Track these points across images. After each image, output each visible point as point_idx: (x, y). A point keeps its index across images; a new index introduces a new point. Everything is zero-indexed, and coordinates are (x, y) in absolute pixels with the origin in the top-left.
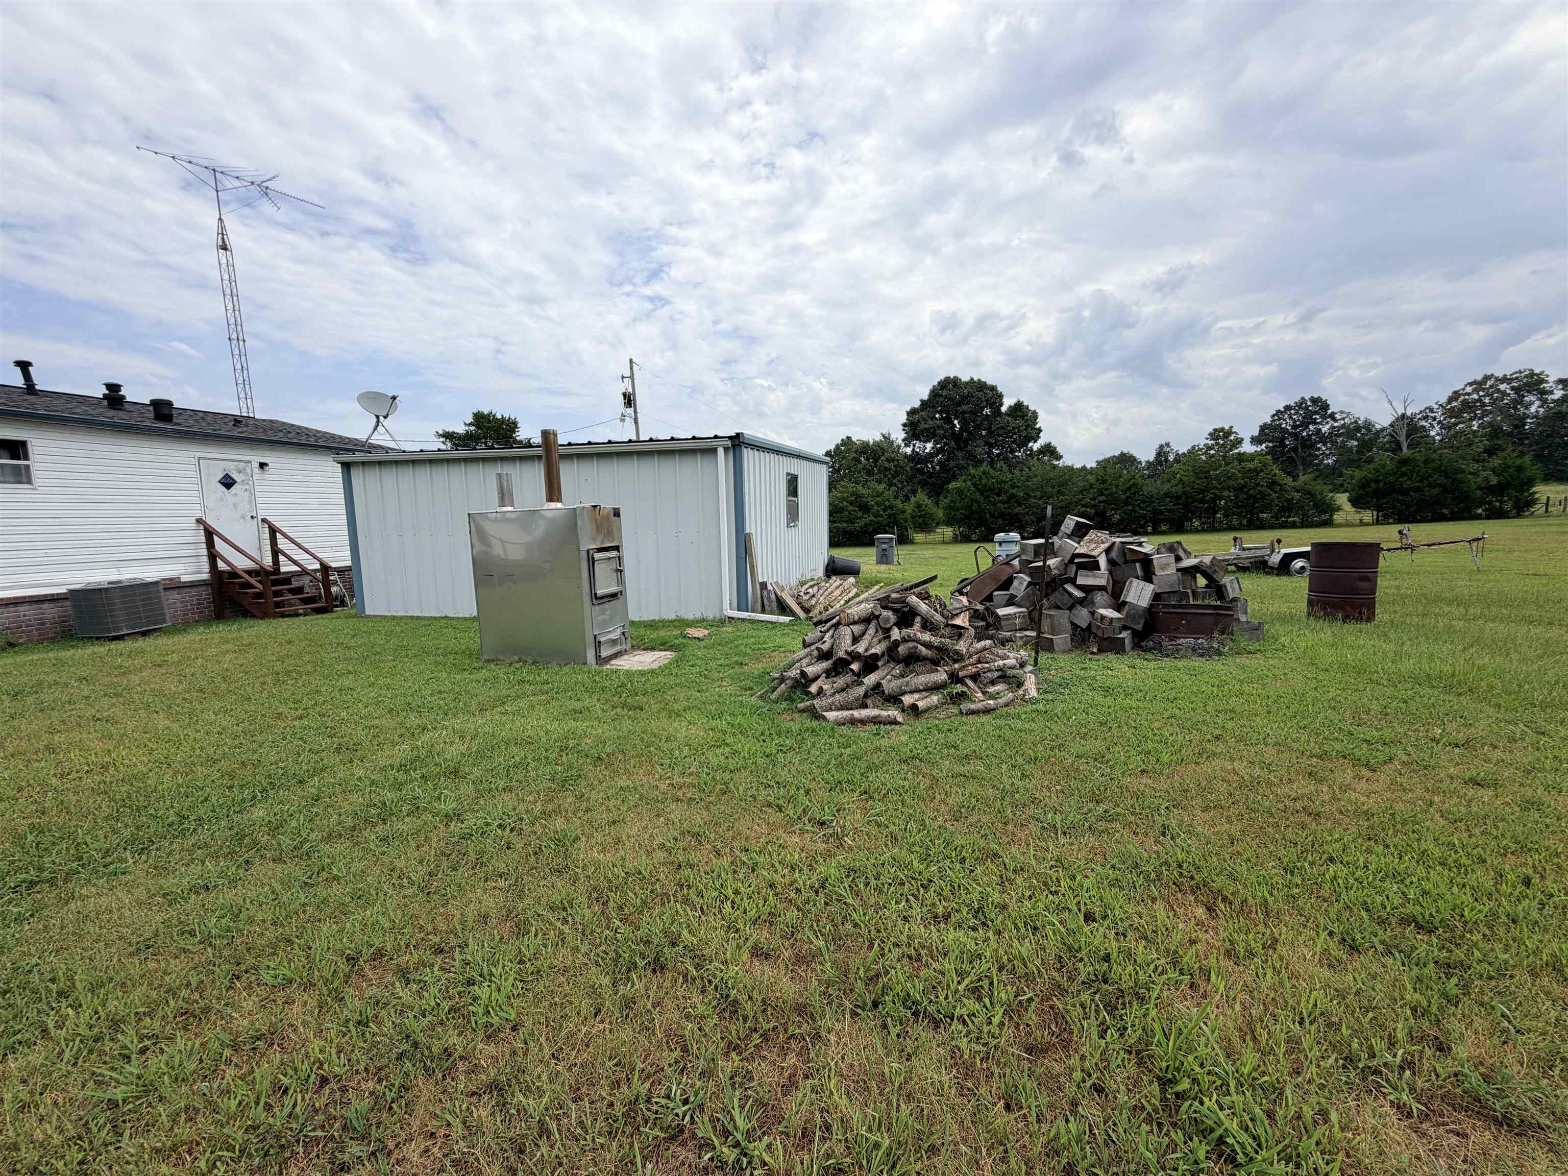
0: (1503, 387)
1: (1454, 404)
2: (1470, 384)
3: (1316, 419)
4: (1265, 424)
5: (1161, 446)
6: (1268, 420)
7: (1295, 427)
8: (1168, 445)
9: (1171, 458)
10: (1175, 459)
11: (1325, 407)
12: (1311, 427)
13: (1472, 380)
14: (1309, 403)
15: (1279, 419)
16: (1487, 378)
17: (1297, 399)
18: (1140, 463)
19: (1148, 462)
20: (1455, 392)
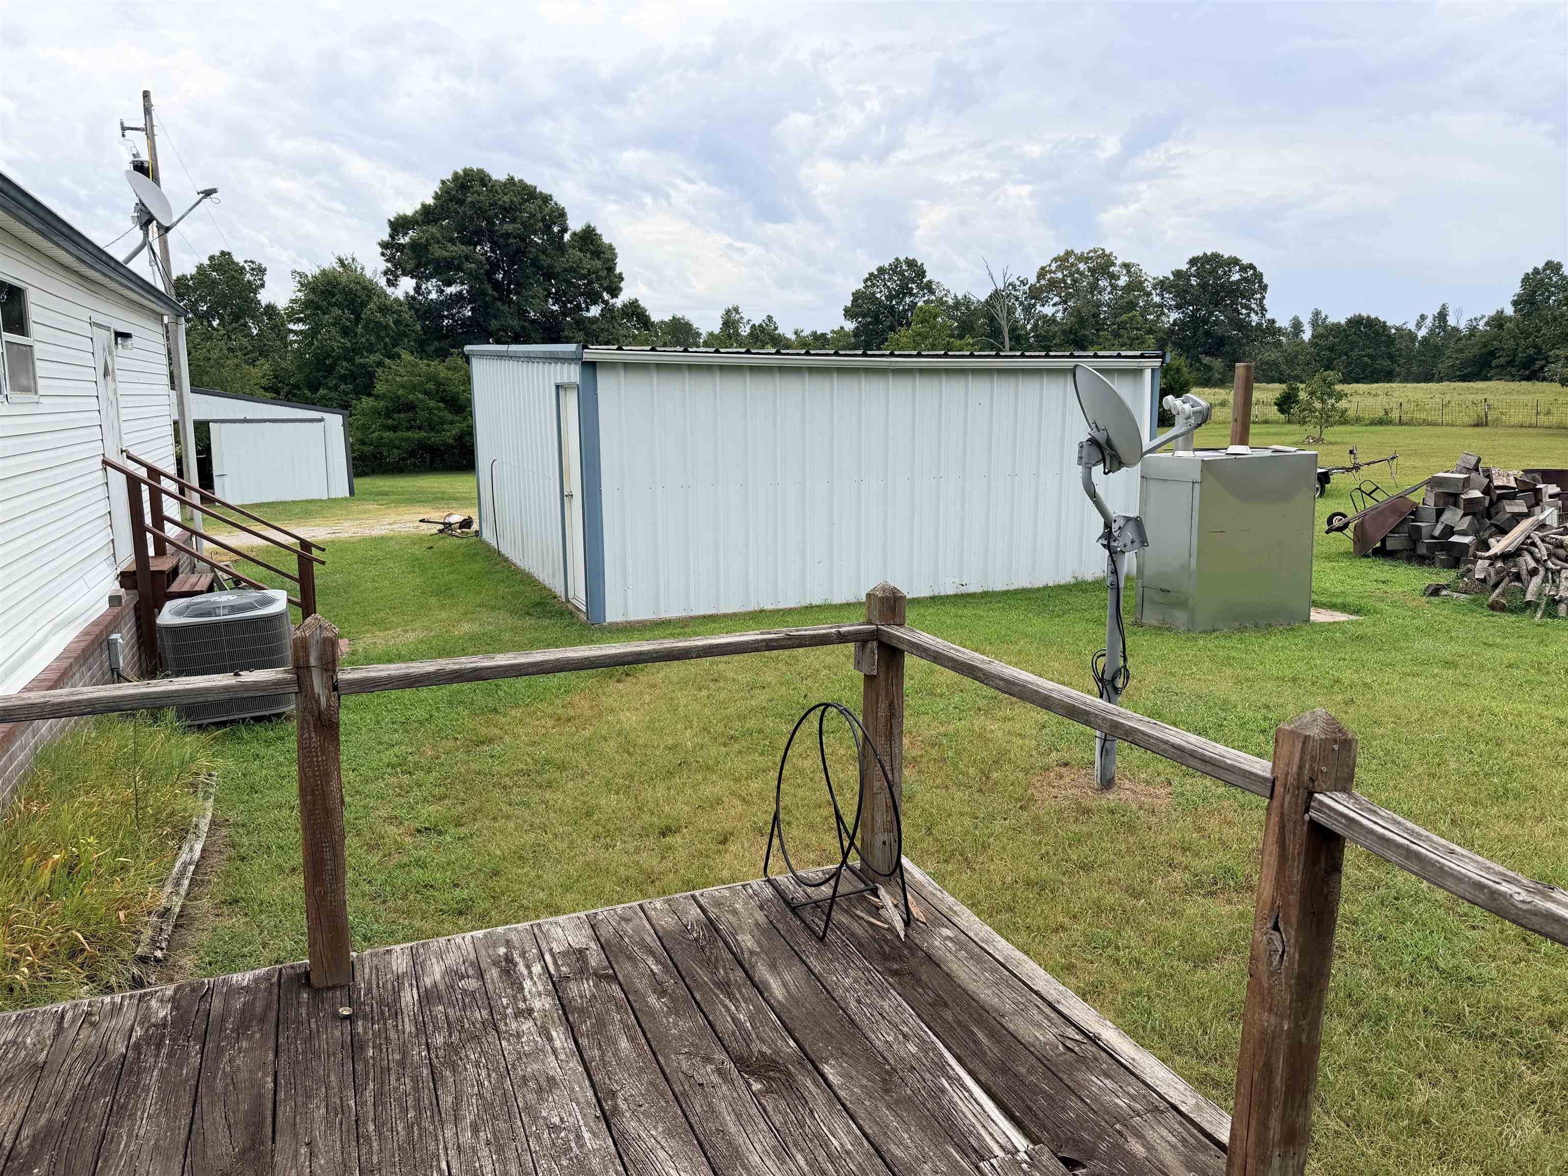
0: (1082, 266)
1: (1043, 282)
2: (1055, 260)
3: (912, 289)
4: (858, 292)
5: (728, 312)
6: (861, 286)
7: (890, 297)
8: (736, 310)
9: (745, 331)
10: (751, 334)
11: (921, 273)
12: (908, 300)
13: (1055, 256)
14: (904, 267)
15: (873, 285)
16: (1068, 254)
17: (892, 260)
18: (698, 335)
19: (711, 334)
20: (1043, 268)
